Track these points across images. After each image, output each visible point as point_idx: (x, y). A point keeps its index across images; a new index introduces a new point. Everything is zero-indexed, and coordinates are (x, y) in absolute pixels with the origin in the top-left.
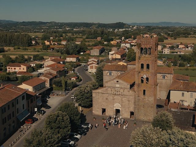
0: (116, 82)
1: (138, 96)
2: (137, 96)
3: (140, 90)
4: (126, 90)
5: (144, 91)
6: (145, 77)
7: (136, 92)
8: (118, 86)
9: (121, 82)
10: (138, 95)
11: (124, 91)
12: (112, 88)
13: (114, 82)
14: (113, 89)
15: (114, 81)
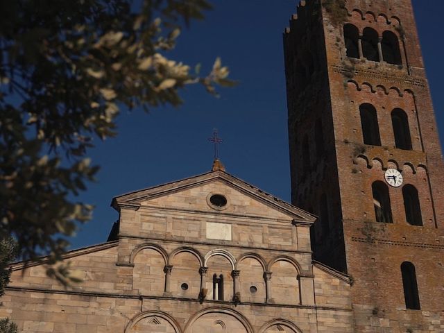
0: (205, 205)
1: (375, 312)
2: (366, 307)
3: (383, 266)
4: (283, 264)
5: (408, 270)
6: (394, 178)
7: (358, 281)
8: (218, 231)
9: (247, 200)
10: (371, 300)
11: (266, 276)
12: (170, 247)
13: (191, 200)
14: (178, 260)
15: (194, 192)
